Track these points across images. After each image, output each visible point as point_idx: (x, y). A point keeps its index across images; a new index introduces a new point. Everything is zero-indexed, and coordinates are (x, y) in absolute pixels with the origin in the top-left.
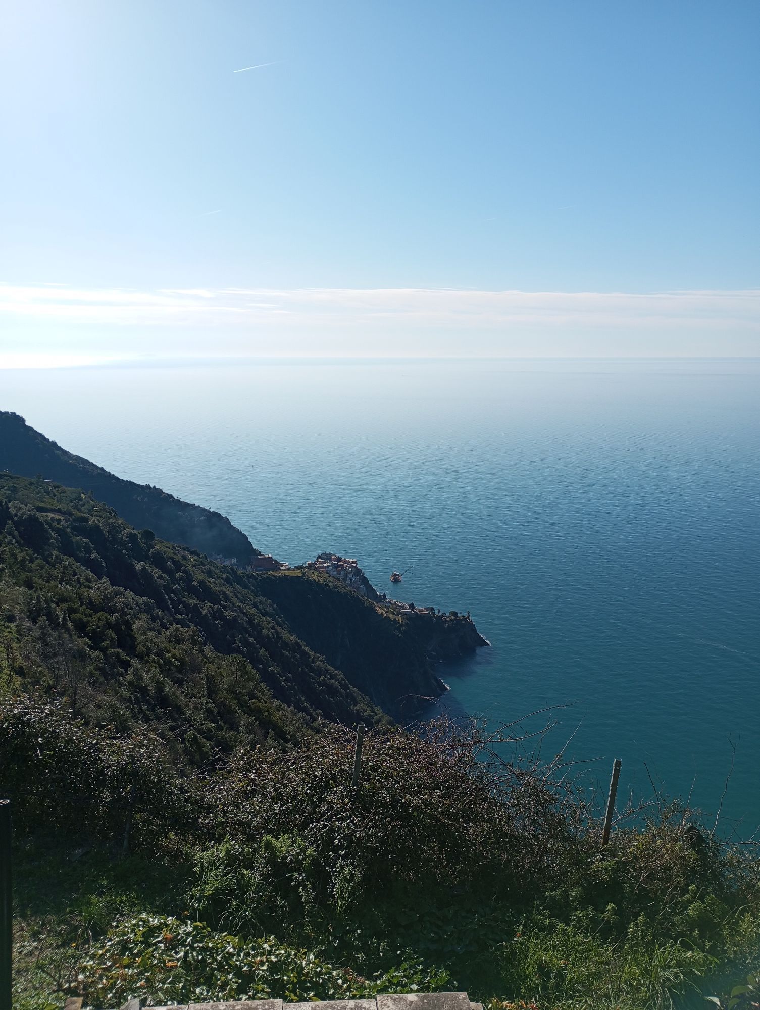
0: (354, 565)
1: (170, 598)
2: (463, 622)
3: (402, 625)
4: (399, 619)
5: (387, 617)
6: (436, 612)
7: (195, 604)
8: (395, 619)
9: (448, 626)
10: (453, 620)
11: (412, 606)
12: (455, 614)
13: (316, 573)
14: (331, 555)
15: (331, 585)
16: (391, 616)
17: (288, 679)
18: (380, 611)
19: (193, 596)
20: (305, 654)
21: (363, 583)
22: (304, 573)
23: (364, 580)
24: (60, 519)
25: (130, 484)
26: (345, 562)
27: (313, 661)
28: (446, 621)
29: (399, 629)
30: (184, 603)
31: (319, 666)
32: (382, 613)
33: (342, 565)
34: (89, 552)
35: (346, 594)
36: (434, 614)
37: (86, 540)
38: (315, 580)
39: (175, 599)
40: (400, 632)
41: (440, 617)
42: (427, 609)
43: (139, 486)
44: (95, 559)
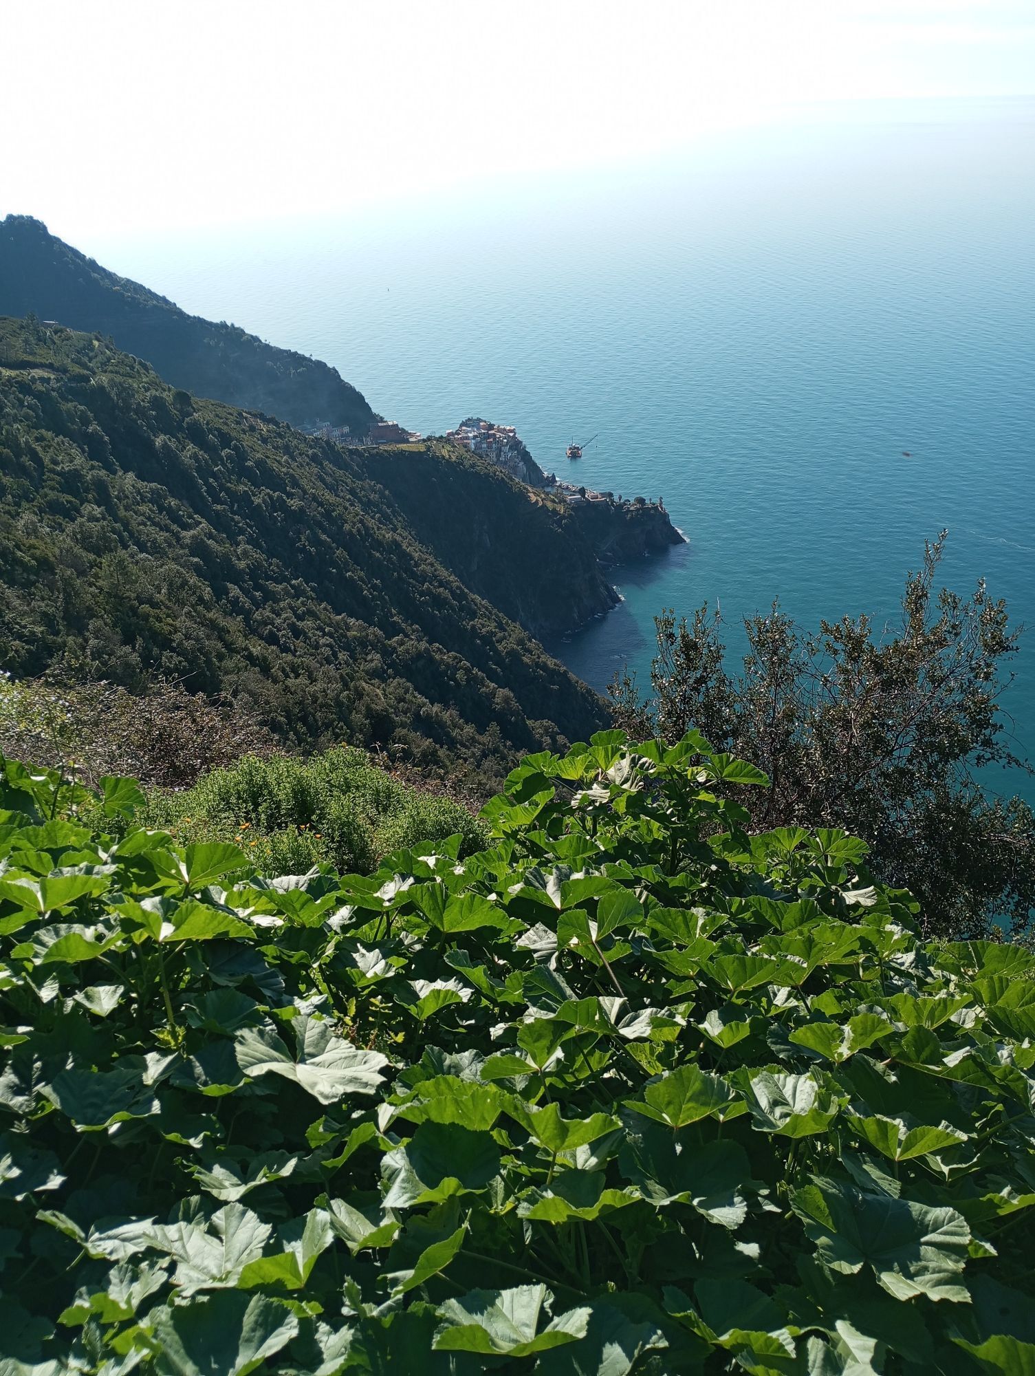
0: (511, 434)
1: (206, 483)
2: (652, 512)
3: (563, 517)
4: (561, 509)
5: (544, 506)
6: (616, 498)
7: (245, 491)
8: (554, 510)
9: (632, 518)
10: (638, 510)
11: (582, 491)
12: (641, 501)
13: (449, 447)
14: (479, 420)
15: (467, 463)
16: (549, 505)
17: (375, 587)
18: (533, 498)
19: (246, 481)
20: (405, 556)
21: (523, 459)
22: (429, 448)
23: (526, 457)
24: (49, 378)
25: (199, 321)
26: (499, 430)
27: (417, 565)
28: (629, 511)
29: (559, 523)
30: (228, 491)
31: (423, 571)
32: (537, 501)
33: (494, 435)
34: (86, 422)
35: (487, 475)
36: (613, 501)
37: (82, 408)
38: (443, 457)
39: (215, 484)
40: (560, 526)
41: (621, 506)
42: (603, 495)
43: (211, 324)
44: (95, 433)
